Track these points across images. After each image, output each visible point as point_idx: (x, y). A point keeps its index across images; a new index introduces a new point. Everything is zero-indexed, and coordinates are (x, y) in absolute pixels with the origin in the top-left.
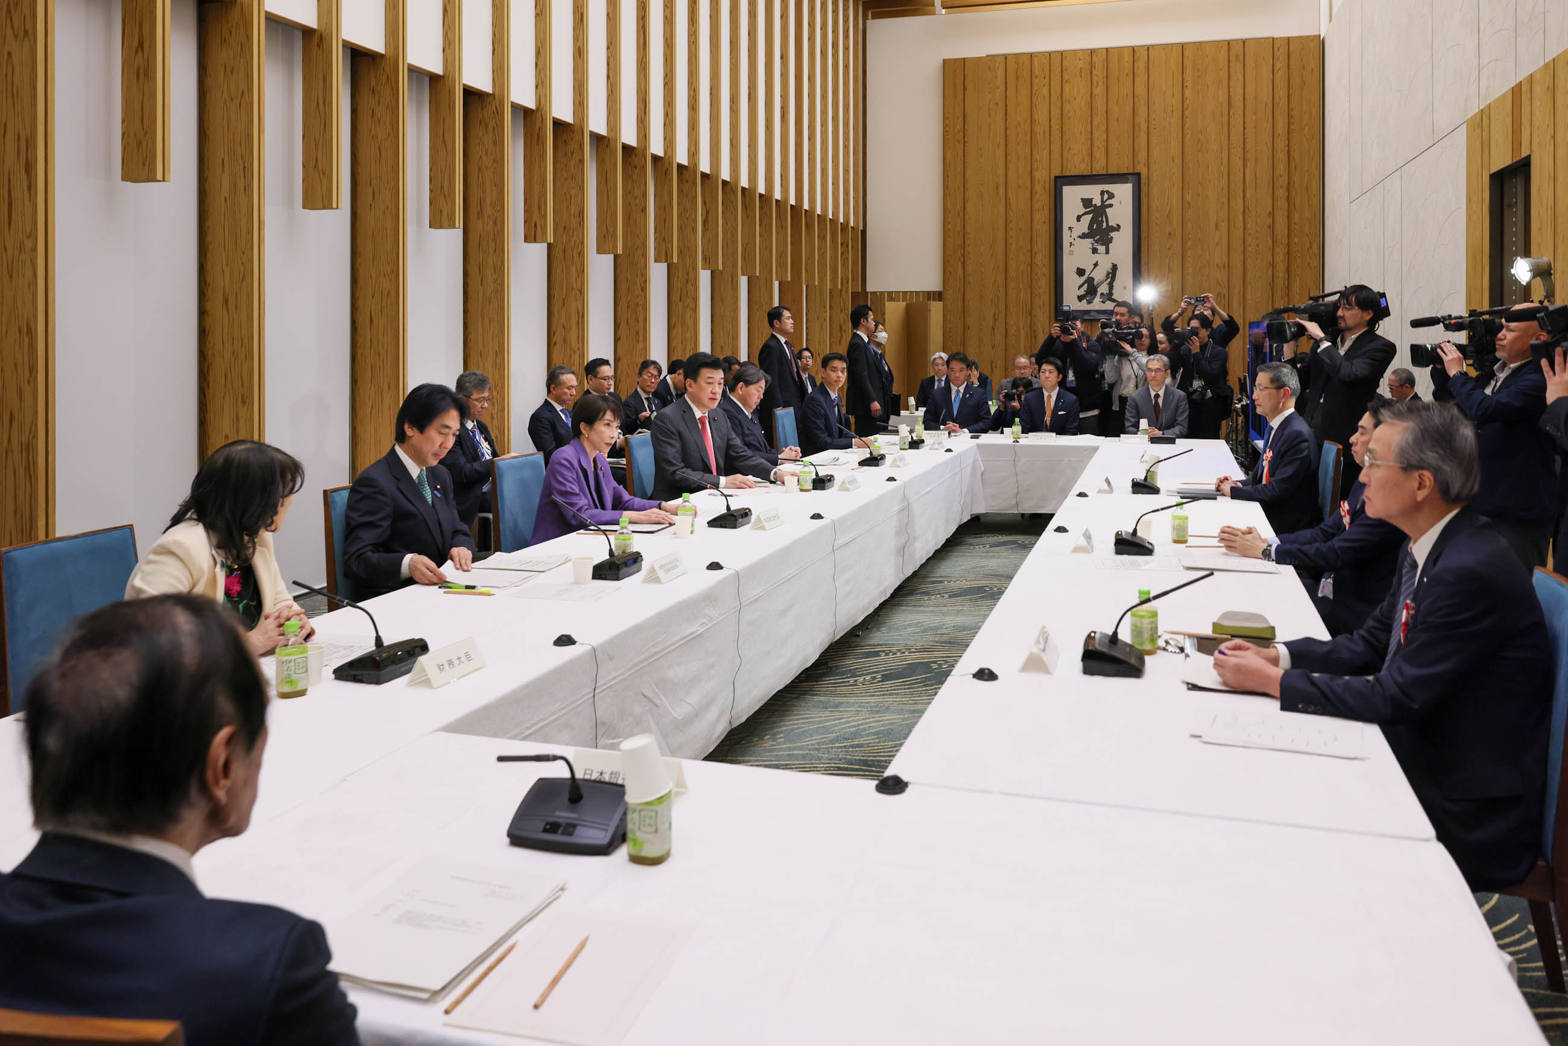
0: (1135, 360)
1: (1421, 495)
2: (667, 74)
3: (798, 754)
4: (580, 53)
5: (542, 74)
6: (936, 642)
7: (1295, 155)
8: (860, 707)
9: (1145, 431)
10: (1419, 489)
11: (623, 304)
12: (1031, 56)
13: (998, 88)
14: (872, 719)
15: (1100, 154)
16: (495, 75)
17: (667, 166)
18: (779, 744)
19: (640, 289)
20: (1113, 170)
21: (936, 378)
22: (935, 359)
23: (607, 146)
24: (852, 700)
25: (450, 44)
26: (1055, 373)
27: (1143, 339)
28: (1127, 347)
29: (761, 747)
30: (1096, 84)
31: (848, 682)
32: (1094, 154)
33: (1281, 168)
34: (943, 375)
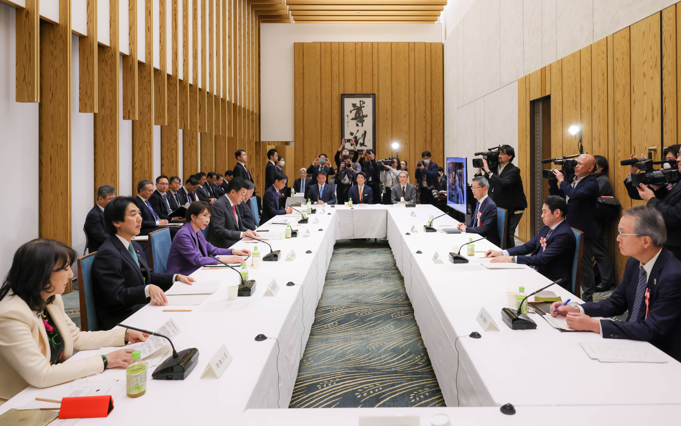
0: (392, 171)
1: (646, 246)
2: (184, 42)
3: (324, 368)
4: (149, 29)
5: (132, 38)
6: (351, 303)
7: (434, 89)
8: (337, 339)
9: (403, 202)
10: (645, 243)
11: (165, 148)
12: (331, 43)
13: (317, 56)
14: (347, 345)
15: (359, 85)
16: (111, 37)
17: (185, 84)
18: (312, 363)
19: (174, 142)
20: (364, 92)
21: (302, 179)
22: (301, 171)
23: (160, 74)
24: (332, 336)
25: (91, 21)
26: (364, 178)
27: (395, 164)
28: (388, 167)
29: (305, 366)
30: (357, 57)
31: (324, 327)
32: (357, 85)
33: (428, 94)
34: (305, 178)
